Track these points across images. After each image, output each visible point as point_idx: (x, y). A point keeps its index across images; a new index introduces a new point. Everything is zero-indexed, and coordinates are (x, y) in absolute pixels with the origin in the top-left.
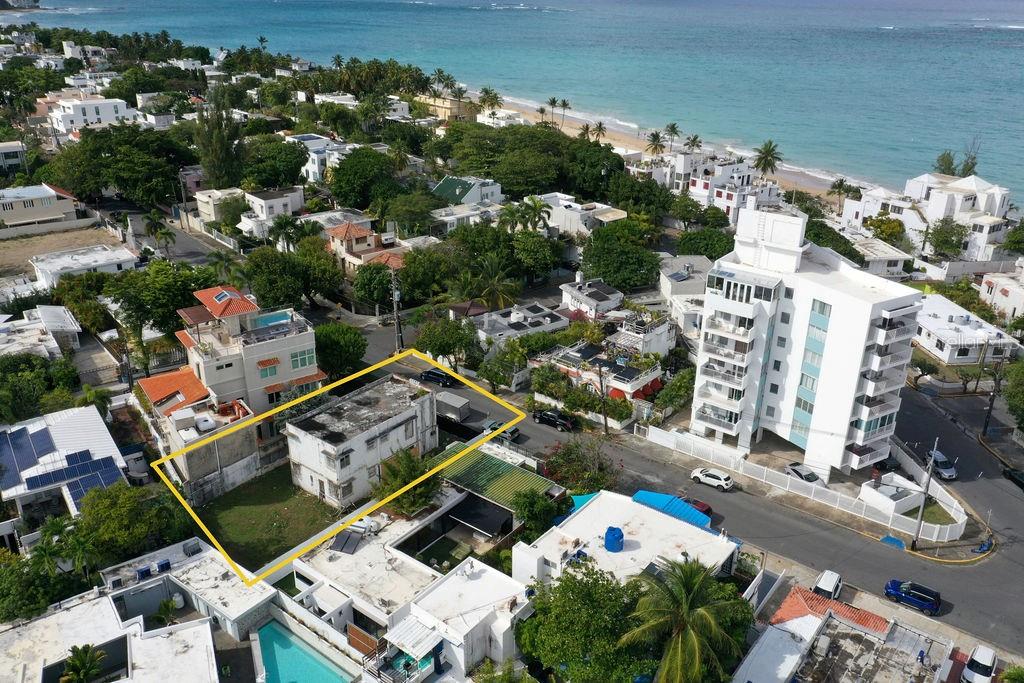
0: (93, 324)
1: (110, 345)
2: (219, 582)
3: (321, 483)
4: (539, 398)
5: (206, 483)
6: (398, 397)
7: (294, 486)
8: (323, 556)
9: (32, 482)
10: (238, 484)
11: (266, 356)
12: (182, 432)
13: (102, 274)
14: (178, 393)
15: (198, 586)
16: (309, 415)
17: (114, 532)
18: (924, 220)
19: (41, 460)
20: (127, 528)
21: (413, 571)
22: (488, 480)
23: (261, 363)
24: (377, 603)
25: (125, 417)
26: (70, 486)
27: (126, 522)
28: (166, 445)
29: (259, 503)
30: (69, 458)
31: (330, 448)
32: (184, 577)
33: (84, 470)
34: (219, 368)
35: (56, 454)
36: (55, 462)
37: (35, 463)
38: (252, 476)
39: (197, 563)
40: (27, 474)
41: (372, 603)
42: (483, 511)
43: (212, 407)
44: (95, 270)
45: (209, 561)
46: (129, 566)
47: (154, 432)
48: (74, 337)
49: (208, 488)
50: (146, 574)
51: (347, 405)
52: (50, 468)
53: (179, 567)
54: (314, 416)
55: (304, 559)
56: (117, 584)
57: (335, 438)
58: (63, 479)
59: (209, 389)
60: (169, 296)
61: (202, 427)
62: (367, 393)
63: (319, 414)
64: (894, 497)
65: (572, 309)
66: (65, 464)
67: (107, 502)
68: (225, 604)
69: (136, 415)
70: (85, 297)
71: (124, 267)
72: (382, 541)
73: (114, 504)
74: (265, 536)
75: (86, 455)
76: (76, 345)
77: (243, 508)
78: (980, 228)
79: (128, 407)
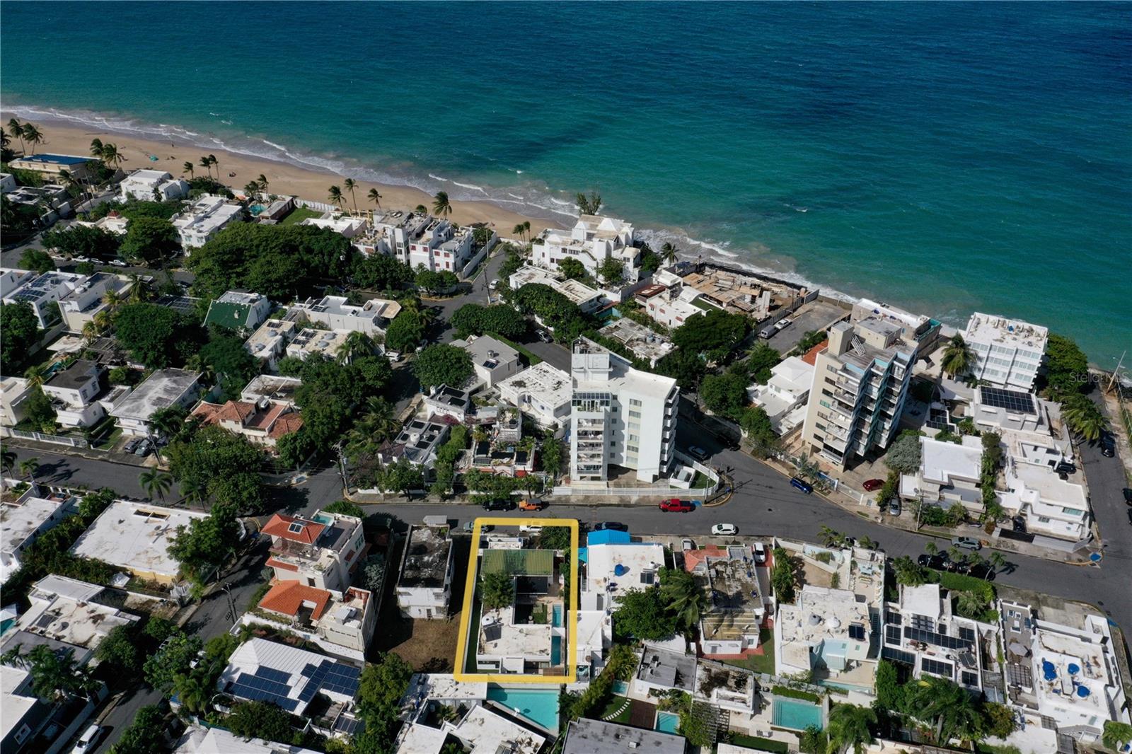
2: (455, 687)
3: (429, 611)
6: (432, 539)
8: (489, 646)
9: (303, 698)
14: (303, 601)
18: (595, 260)
19: (289, 684)
21: (536, 630)
22: (522, 565)
24: (538, 653)
26: (323, 687)
30: (304, 673)
31: (438, 590)
32: (434, 696)
33: (320, 675)
35: (293, 676)
36: (299, 680)
37: (289, 687)
39: (433, 684)
40: (293, 695)
41: (536, 654)
42: (533, 583)
43: (340, 600)
45: (437, 681)
52: (302, 685)
53: (427, 692)
54: (402, 575)
55: (482, 653)
57: (432, 582)
59: (329, 590)
61: (351, 615)
62: (412, 545)
63: (403, 572)
64: (687, 480)
65: (442, 415)
68: (472, 694)
69: (269, 628)
72: (506, 623)
78: (628, 260)
79: (254, 624)
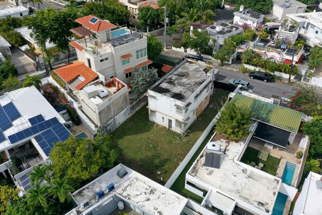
0: (16, 42)
1: (27, 52)
2: (148, 196)
3: (170, 121)
4: (247, 66)
5: (108, 125)
6: (196, 70)
7: (150, 121)
8: (203, 171)
9: (13, 138)
10: (121, 123)
11: (125, 53)
12: (92, 99)
13: (14, 18)
14: (79, 76)
15: (136, 200)
16: (157, 84)
17: (78, 173)
19: (14, 123)
20: (86, 169)
22: (267, 114)
23: (123, 57)
24: (256, 204)
25: (50, 90)
26: (37, 138)
27: (84, 166)
28: (79, 106)
29: (136, 133)
30: (31, 120)
31: (179, 103)
32: (125, 194)
33: (42, 127)
34: (102, 61)
35: (22, 118)
36: (23, 124)
37: (11, 125)
38: (127, 118)
39: (128, 182)
40: (8, 133)
41: (252, 204)
42: (271, 132)
43: (102, 83)
44: (10, 16)
45: (135, 180)
46: (88, 188)
47: (69, 98)
48: (8, 49)
49: (108, 128)
50: (101, 195)
51: (174, 78)
52: (21, 128)
53: (119, 186)
54: (159, 84)
55: (193, 174)
56: (86, 205)
57: (178, 96)
58: (31, 135)
59: (98, 73)
60: (58, 24)
61: (102, 95)
62: (180, 70)
63: (161, 83)
65: (242, 24)
66: (29, 125)
67: (69, 153)
68: (160, 213)
69: (56, 89)
70: (9, 29)
71: (23, 14)
72: (231, 157)
73: (73, 154)
74: (150, 154)
75: (40, 117)
76: (10, 53)
77: (129, 137)
79: (49, 85)
